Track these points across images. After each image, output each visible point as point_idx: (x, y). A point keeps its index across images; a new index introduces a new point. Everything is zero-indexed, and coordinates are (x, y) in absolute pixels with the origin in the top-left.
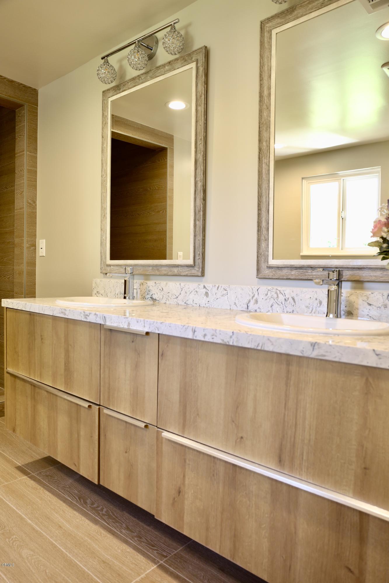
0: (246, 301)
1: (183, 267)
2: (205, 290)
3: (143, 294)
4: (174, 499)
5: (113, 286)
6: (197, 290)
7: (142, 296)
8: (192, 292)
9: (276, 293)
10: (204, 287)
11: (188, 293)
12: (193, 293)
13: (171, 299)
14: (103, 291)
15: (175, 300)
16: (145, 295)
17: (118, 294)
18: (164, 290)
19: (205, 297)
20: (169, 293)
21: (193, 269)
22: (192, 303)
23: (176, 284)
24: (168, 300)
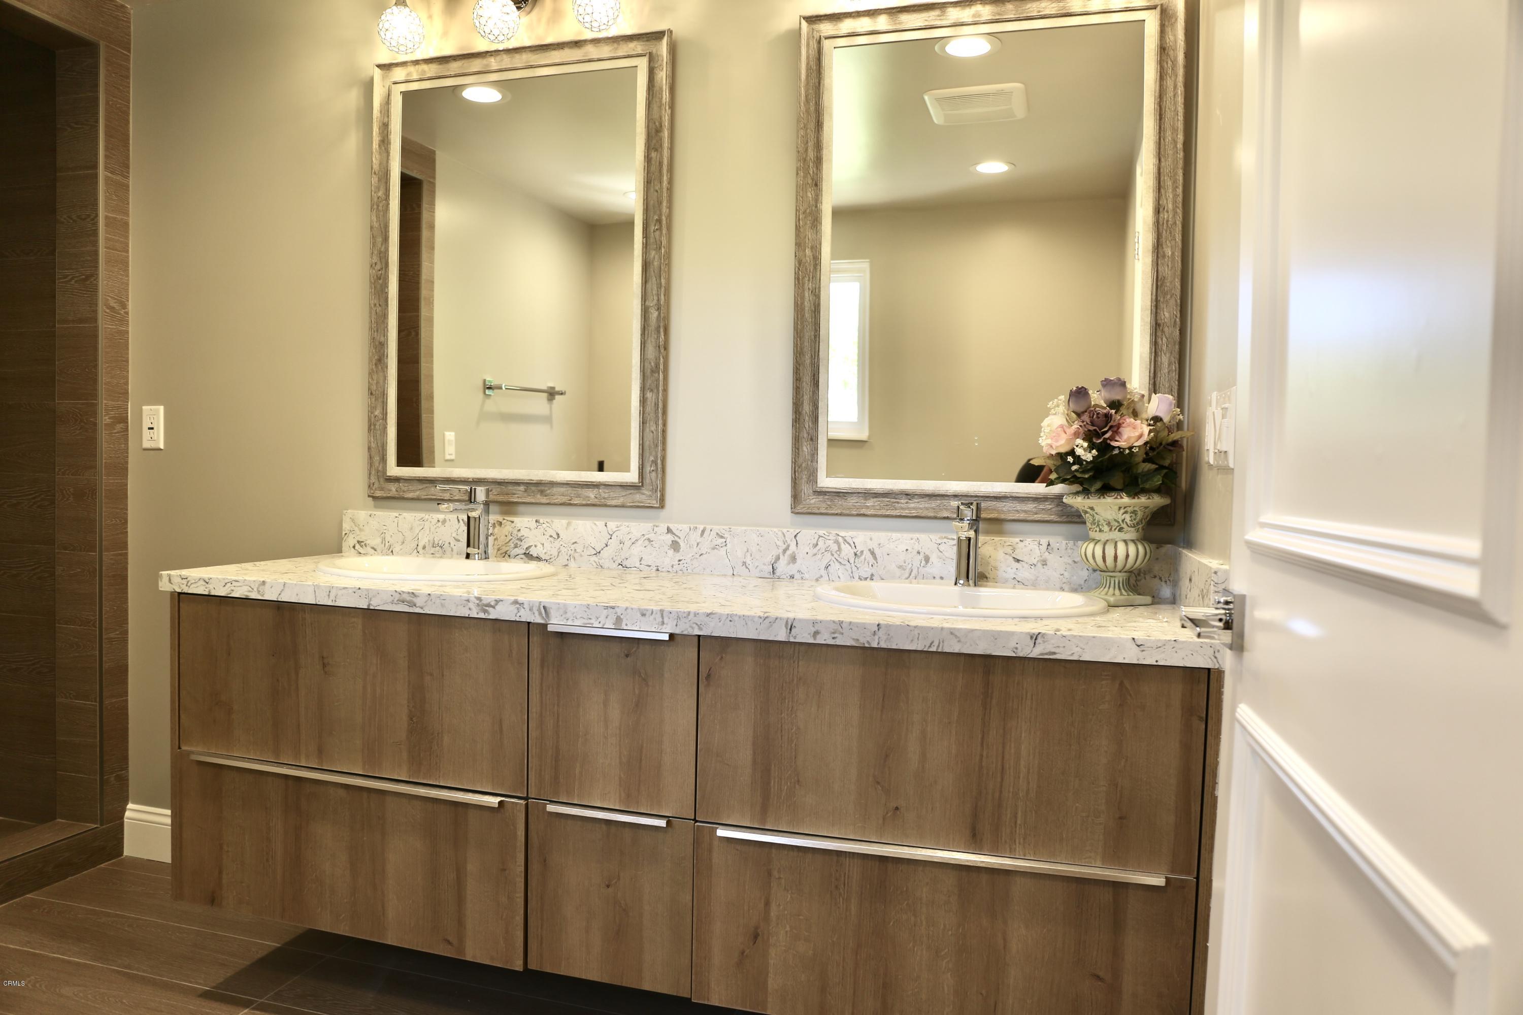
0: (770, 558)
1: (610, 487)
2: (670, 538)
3: (502, 546)
4: (743, 953)
5: (411, 529)
6: (652, 536)
7: (498, 550)
8: (637, 540)
9: (836, 542)
10: (669, 530)
11: (628, 543)
12: (640, 542)
13: (581, 556)
14: (379, 540)
15: (594, 558)
16: (507, 549)
17: (427, 546)
18: (561, 537)
19: (671, 552)
20: (576, 542)
21: (637, 493)
22: (637, 565)
23: (595, 524)
24: (572, 560)
